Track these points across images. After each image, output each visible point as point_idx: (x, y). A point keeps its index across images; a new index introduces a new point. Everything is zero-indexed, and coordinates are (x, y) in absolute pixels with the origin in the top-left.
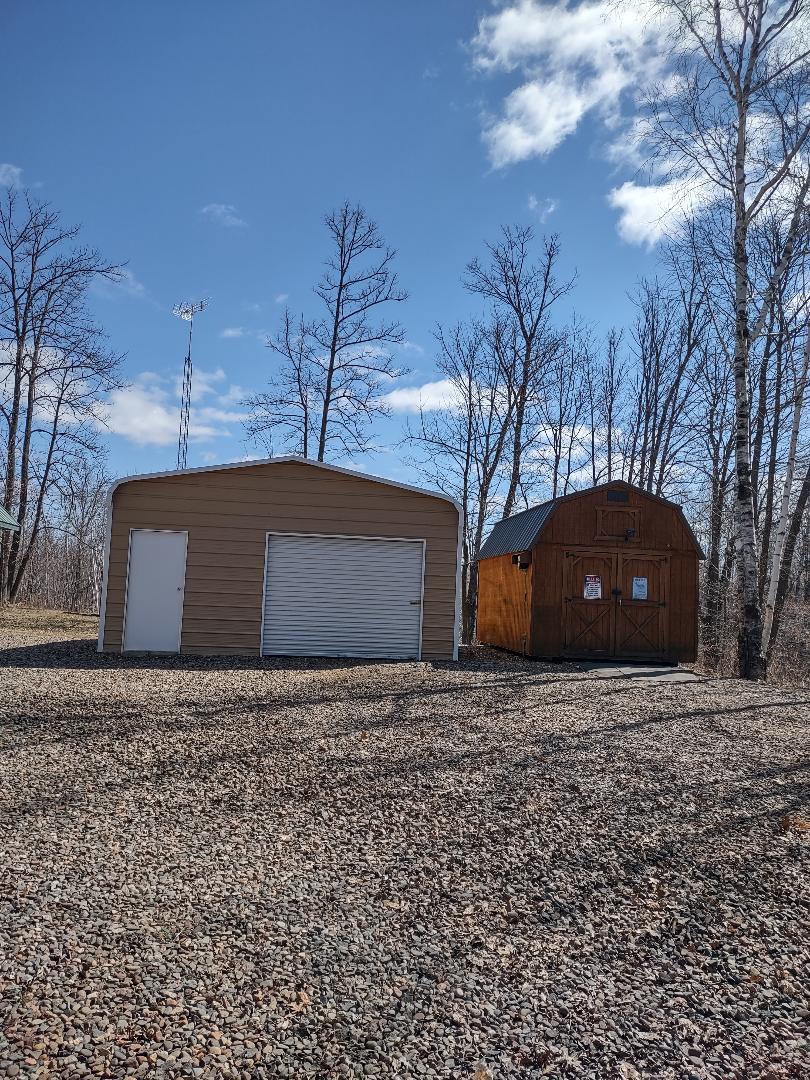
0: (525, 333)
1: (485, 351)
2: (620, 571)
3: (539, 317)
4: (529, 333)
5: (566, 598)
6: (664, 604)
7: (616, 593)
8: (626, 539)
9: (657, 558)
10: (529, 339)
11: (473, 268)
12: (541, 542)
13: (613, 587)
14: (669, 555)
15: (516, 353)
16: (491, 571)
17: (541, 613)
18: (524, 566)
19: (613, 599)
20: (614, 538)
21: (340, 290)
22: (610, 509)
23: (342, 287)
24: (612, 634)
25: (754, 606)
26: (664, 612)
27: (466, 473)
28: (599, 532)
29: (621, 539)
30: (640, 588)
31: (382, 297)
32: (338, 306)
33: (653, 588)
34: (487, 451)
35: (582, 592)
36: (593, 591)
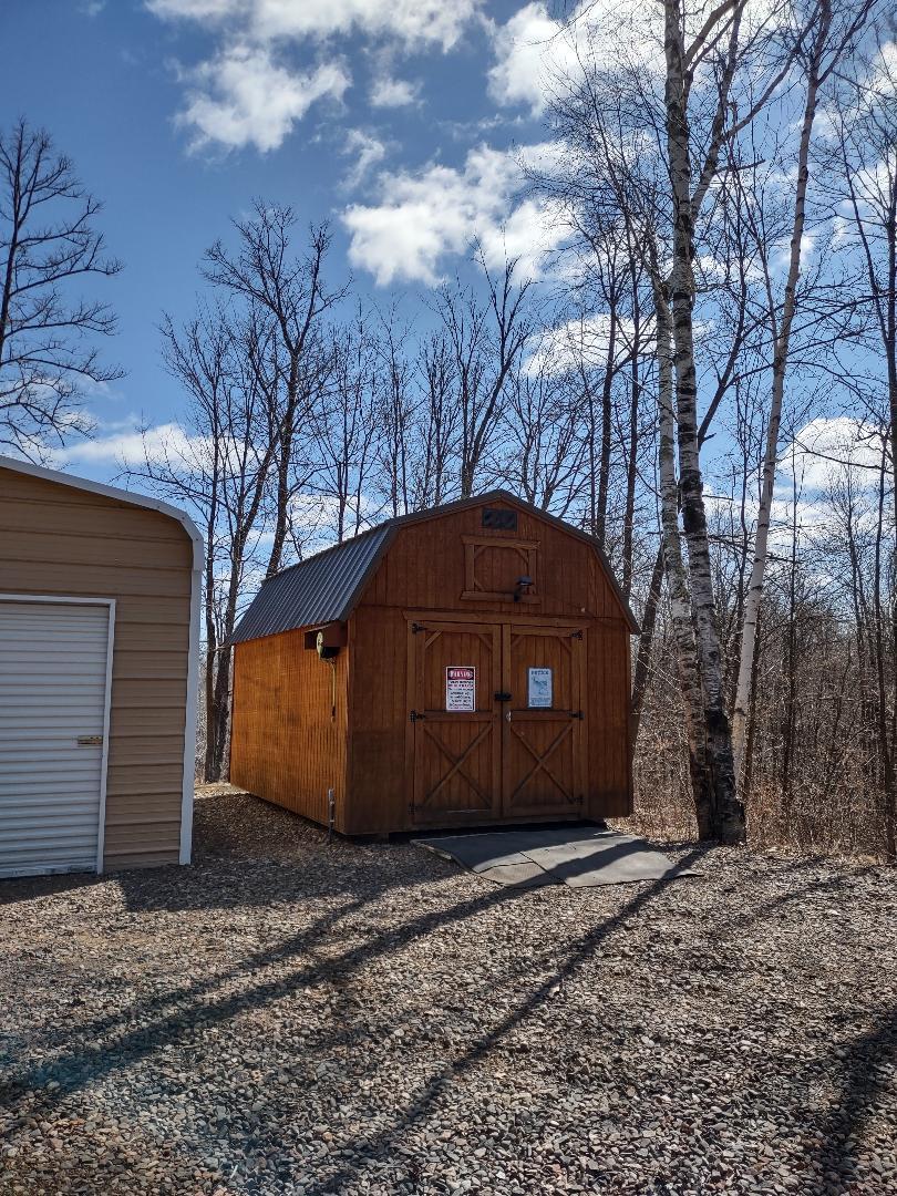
0: (289, 343)
1: (236, 357)
2: (507, 657)
3: (308, 324)
4: (294, 346)
5: (413, 712)
6: (579, 715)
7: (502, 698)
8: (517, 599)
9: (564, 634)
10: (295, 353)
11: (215, 254)
12: (366, 604)
13: (496, 687)
14: (583, 626)
15: (278, 369)
16: (258, 662)
17: (365, 745)
18: (330, 652)
19: (496, 711)
20: (496, 596)
21: (12, 251)
22: (487, 543)
23: (15, 244)
24: (496, 775)
25: (721, 712)
26: (579, 729)
27: (211, 523)
28: (470, 585)
29: (509, 597)
30: (540, 688)
31: (79, 266)
32: (9, 272)
33: (561, 686)
34: (242, 489)
35: (443, 699)
36: (460, 695)
